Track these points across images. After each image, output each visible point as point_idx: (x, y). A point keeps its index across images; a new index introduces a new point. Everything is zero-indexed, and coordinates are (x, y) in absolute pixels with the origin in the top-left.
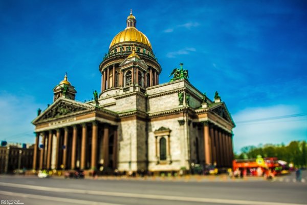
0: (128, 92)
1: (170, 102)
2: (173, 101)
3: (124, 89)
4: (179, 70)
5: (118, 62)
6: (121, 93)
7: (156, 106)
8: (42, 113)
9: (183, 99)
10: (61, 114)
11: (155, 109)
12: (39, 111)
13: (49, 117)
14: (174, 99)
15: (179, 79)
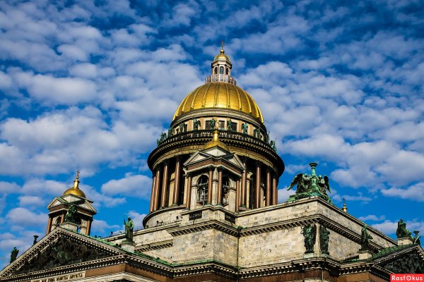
0: (198, 221)
1: (287, 245)
2: (294, 243)
3: (191, 214)
4: (308, 178)
5: (187, 152)
6: (185, 221)
7: (258, 253)
8: (19, 258)
9: (314, 240)
10: (57, 262)
11: (256, 259)
12: (15, 253)
13: (32, 268)
14: (296, 239)
15: (306, 196)
